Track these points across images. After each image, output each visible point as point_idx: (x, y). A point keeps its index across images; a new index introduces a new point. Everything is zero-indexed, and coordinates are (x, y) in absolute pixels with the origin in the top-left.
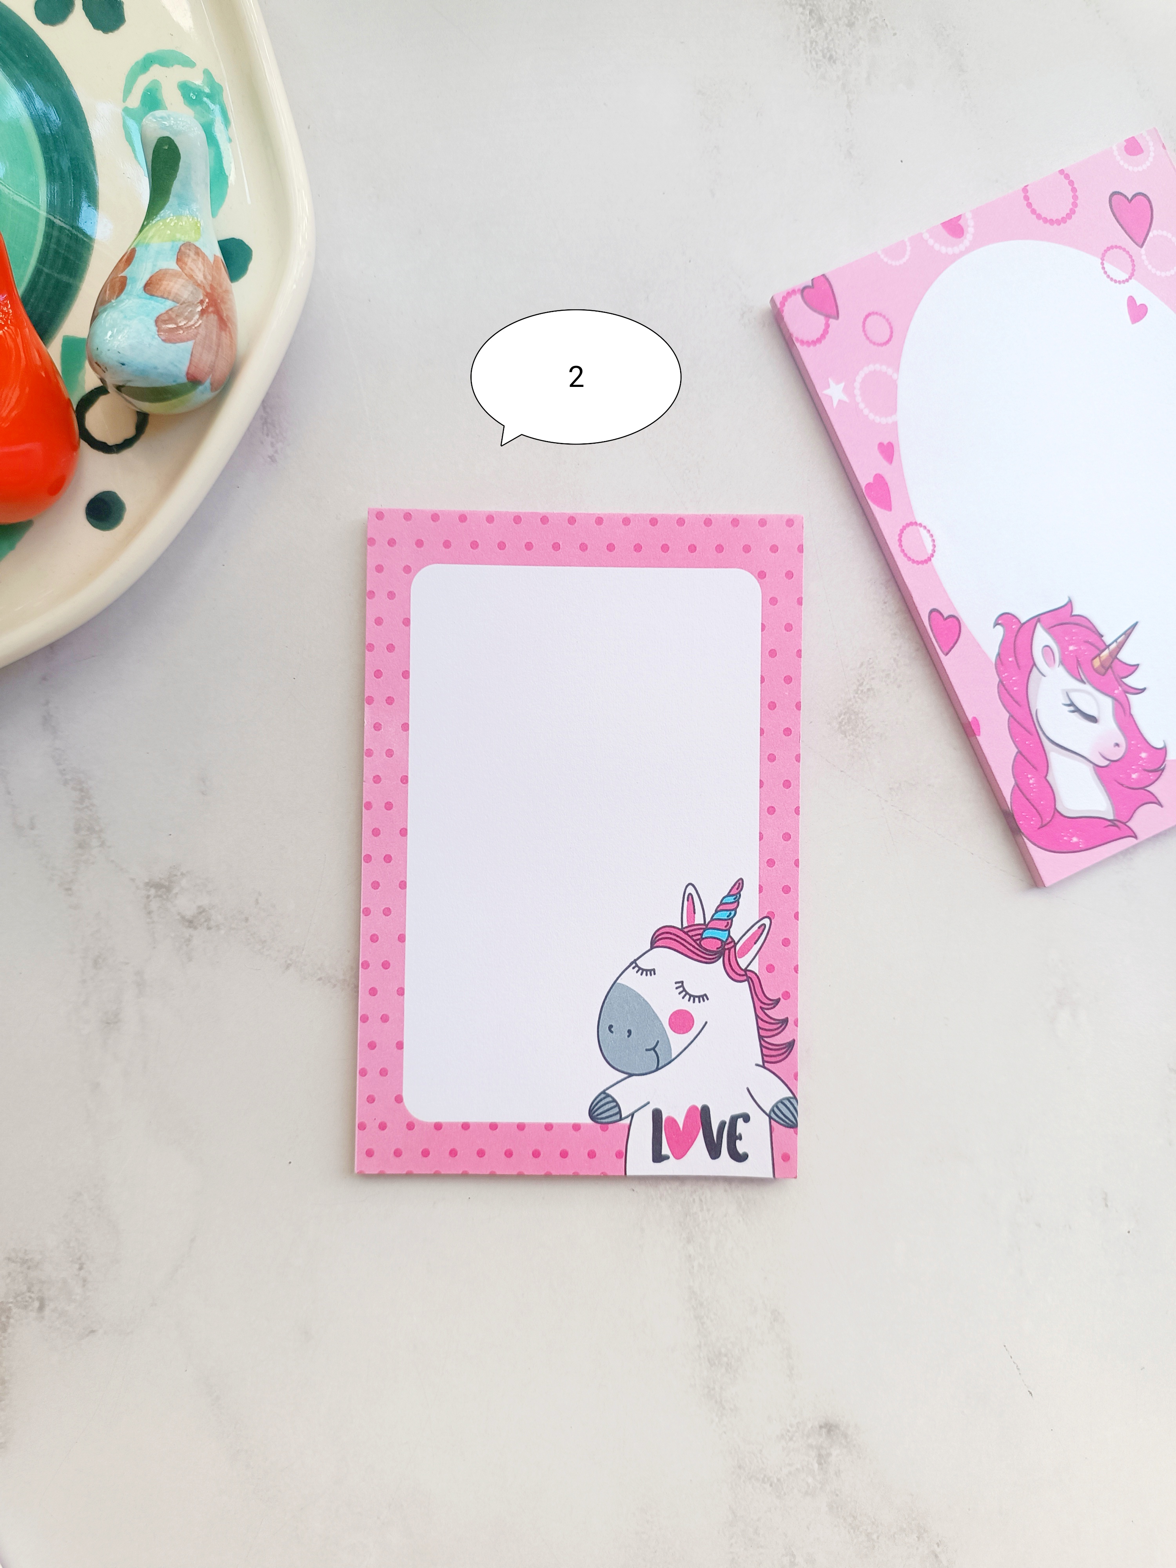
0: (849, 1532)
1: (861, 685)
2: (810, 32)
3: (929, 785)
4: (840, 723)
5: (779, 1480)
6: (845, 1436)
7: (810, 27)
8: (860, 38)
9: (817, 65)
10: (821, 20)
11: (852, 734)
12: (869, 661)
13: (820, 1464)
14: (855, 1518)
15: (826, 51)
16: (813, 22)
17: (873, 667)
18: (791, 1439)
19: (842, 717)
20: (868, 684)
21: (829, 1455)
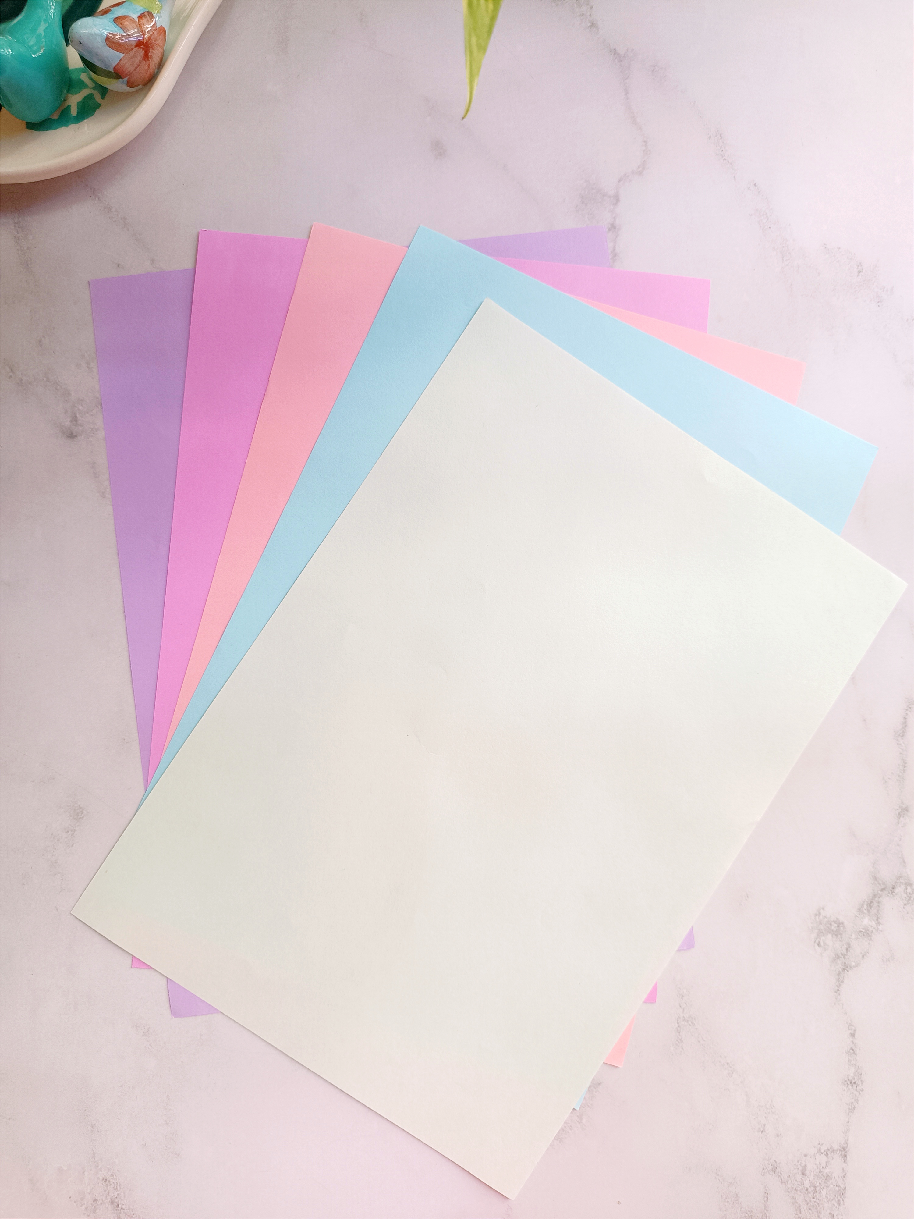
0: (59, 381)
1: (72, 834)
2: (118, 1194)
3: (33, 782)
4: (83, 813)
5: (97, 407)
6: (63, 432)
7: (118, 1198)
8: (89, 1194)
9: (113, 1175)
10: (112, 1202)
11: (76, 807)
12: (69, 847)
13: (76, 417)
14: (56, 389)
15: (108, 1185)
16: (116, 1200)
17: (67, 844)
18: (92, 429)
19: (82, 816)
20: (69, 835)
21: (71, 421)
